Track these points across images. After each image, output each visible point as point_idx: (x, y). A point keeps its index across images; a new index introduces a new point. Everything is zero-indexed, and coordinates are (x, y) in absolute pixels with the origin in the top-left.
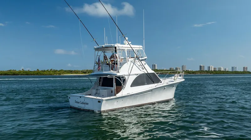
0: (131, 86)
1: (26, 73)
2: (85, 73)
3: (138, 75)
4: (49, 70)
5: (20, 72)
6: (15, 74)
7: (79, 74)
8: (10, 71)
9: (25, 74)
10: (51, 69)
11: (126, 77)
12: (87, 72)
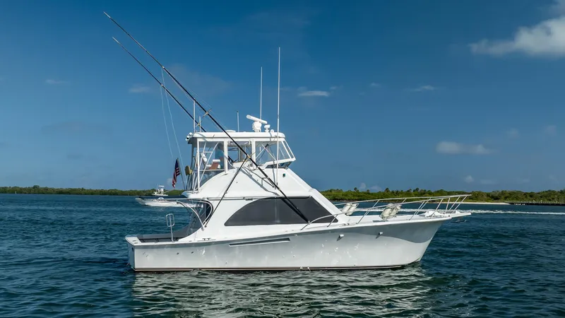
0: (226, 224)
1: (359, 196)
2: (496, 198)
3: (252, 199)
4: (412, 191)
5: (346, 195)
6: (337, 199)
7: (482, 201)
8: (331, 191)
9: (357, 198)
10: (417, 189)
11: (214, 204)
12: (503, 197)
